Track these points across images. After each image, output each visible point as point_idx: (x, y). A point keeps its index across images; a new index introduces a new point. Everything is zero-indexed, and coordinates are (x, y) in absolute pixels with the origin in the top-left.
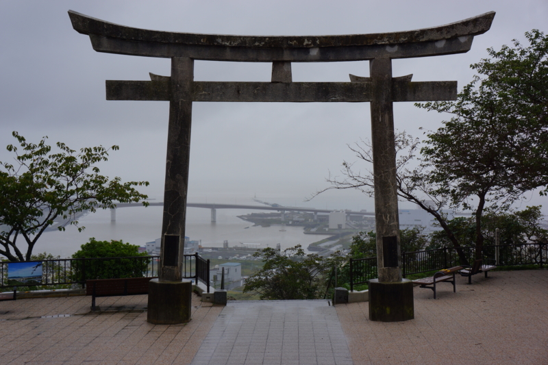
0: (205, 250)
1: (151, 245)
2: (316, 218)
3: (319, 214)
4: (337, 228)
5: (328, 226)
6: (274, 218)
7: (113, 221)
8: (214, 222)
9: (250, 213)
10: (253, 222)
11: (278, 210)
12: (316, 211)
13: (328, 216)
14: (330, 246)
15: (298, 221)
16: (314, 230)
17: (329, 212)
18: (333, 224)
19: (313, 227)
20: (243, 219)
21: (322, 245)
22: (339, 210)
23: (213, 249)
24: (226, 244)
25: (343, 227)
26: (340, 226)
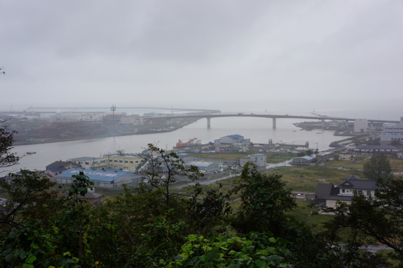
0: (255, 146)
1: (217, 141)
2: (347, 125)
3: (349, 122)
4: (360, 131)
5: (353, 130)
6: (318, 125)
7: (209, 126)
8: (274, 127)
9: (303, 122)
10: (301, 127)
11: (319, 119)
12: (347, 120)
13: (353, 123)
14: (347, 144)
15: (333, 127)
16: (341, 133)
17: (354, 120)
18: (357, 129)
19: (342, 131)
20: (296, 126)
21: (340, 144)
22: (362, 119)
23: (261, 144)
24: (271, 142)
25: (365, 131)
26: (362, 130)
